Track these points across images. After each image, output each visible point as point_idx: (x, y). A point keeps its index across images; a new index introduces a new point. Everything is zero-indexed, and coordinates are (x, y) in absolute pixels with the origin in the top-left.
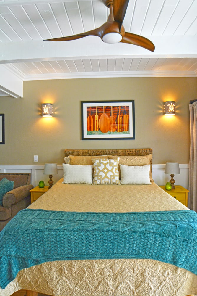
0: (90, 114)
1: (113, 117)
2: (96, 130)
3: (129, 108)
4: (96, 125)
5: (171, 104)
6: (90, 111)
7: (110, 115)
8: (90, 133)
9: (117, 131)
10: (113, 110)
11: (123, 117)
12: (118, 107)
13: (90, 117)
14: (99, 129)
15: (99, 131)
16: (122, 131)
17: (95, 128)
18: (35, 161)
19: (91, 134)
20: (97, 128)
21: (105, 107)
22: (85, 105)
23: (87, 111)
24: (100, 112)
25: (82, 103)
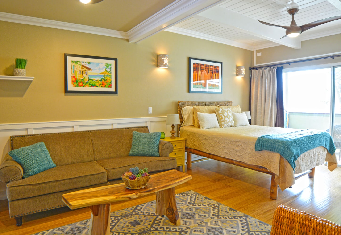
0: (195, 70)
1: (210, 75)
2: (199, 84)
3: (219, 68)
5: (243, 69)
6: (195, 67)
7: (208, 72)
8: (195, 87)
9: (212, 86)
10: (210, 68)
11: (215, 75)
12: (213, 66)
13: (195, 72)
15: (201, 85)
18: (149, 113)
21: (205, 65)
22: (192, 61)
23: (193, 67)
24: (202, 68)
25: (189, 59)
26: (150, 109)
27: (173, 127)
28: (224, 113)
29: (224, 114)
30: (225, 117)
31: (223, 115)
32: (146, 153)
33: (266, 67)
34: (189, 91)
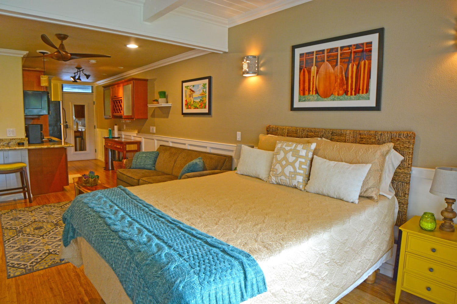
0: (304, 67)
1: (341, 69)
2: (313, 94)
3: (371, 47)
4: (313, 84)
6: (305, 60)
7: (335, 64)
8: (304, 99)
9: (347, 94)
10: (341, 54)
11: (358, 65)
12: (349, 46)
13: (304, 72)
14: (317, 92)
15: (317, 95)
16: (355, 95)
17: (311, 90)
18: (238, 140)
19: (305, 101)
20: (314, 90)
21: (327, 50)
23: (300, 62)
24: (319, 60)
25: (293, 49)
34: (291, 107)
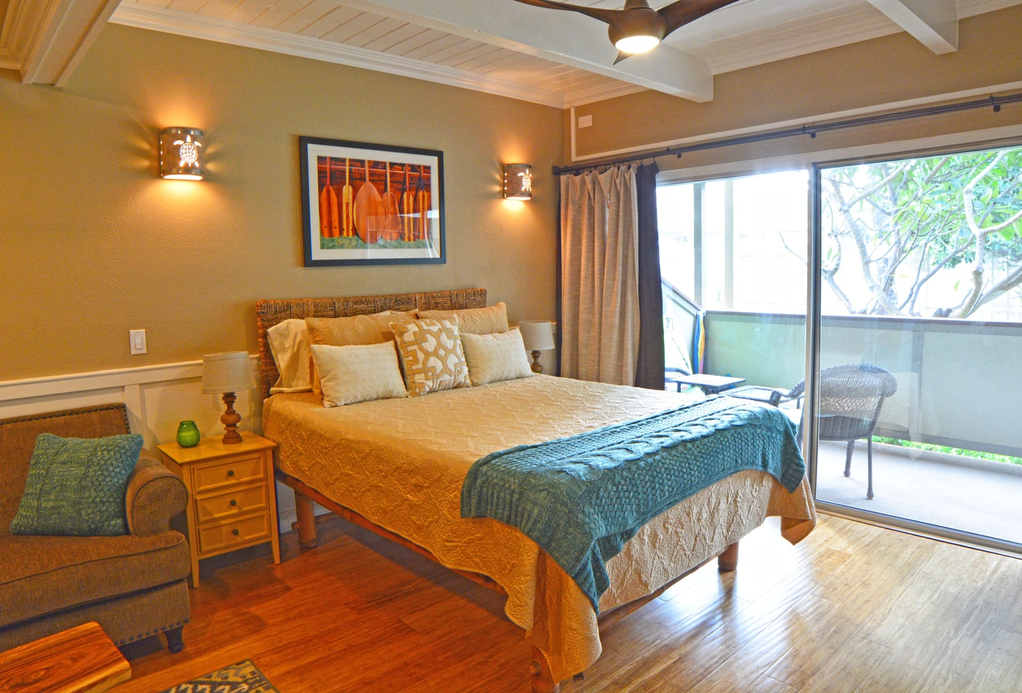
0: (328, 183)
1: (392, 197)
2: (348, 235)
3: (430, 173)
4: (348, 218)
5: (525, 172)
6: (328, 170)
7: (383, 187)
8: (331, 245)
9: (403, 239)
10: (392, 175)
11: (415, 197)
12: (403, 165)
13: (328, 192)
14: (355, 232)
15: (356, 237)
16: (414, 240)
17: (345, 227)
18: (134, 352)
19: (333, 247)
20: (351, 228)
21: (369, 162)
22: (314, 151)
23: (319, 172)
24: (356, 176)
25: (303, 142)
26: (138, 338)
27: (230, 399)
28: (425, 340)
29: (424, 345)
30: (427, 354)
31: (422, 349)
32: (69, 525)
33: (601, 165)
34: (307, 261)
